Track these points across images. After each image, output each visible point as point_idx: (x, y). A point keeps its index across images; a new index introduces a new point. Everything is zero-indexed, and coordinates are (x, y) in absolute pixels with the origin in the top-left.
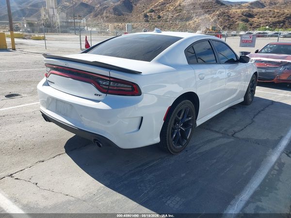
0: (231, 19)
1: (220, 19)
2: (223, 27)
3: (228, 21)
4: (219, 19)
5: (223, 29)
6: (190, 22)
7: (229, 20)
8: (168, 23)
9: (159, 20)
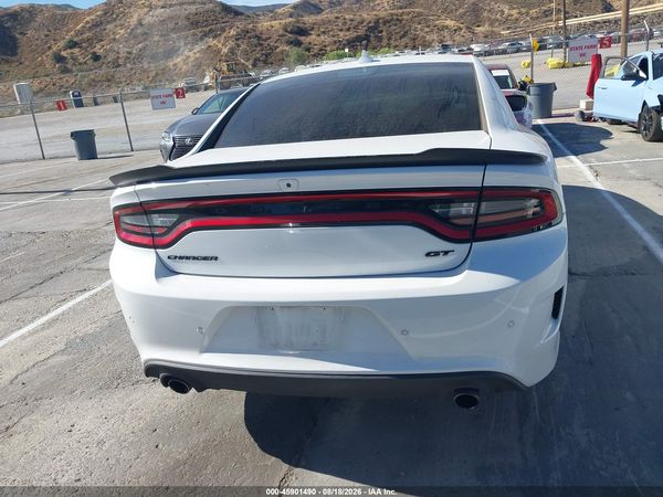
0: (265, 44)
1: (243, 46)
2: (251, 62)
3: (258, 49)
4: (239, 46)
5: (254, 65)
6: (175, 62)
7: (261, 45)
8: (121, 68)
9: (96, 64)
